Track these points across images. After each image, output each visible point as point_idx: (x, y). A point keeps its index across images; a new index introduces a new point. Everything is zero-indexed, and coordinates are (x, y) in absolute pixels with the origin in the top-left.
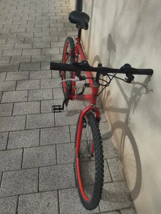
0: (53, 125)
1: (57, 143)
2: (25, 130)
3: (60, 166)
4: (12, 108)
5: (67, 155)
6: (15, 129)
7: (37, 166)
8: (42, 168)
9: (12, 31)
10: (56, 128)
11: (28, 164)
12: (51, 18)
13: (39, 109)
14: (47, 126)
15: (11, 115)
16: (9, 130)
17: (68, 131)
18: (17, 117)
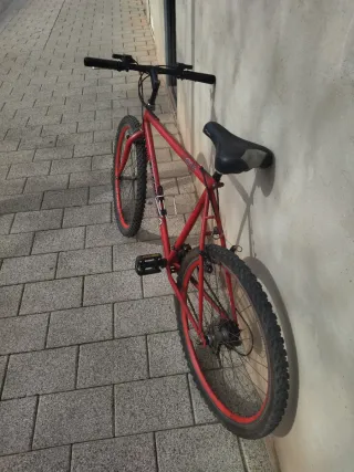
0: (108, 334)
1: (116, 380)
2: (45, 349)
3: (120, 442)
4: (19, 296)
5: (137, 413)
6: (23, 349)
7: (66, 440)
8: (78, 446)
9: (31, 123)
10: (116, 343)
11: (47, 435)
12: (116, 88)
13: (80, 297)
14: (95, 339)
15: (15, 314)
16: (8, 351)
17: (144, 350)
18: (29, 319)
